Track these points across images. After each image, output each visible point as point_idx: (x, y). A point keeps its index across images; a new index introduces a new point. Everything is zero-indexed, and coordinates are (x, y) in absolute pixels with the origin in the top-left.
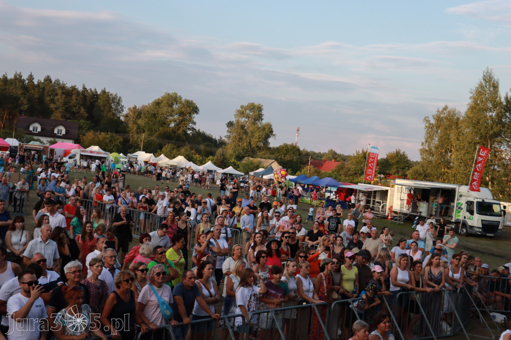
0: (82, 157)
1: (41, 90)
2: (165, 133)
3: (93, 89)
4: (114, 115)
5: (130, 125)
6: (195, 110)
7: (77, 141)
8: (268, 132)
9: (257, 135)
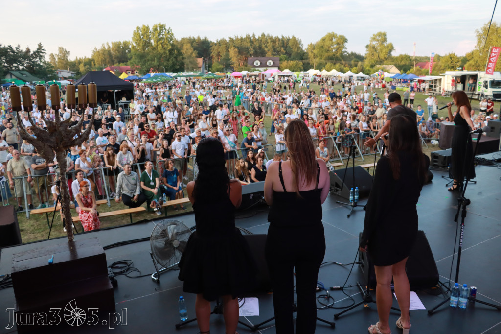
1: (260, 42)
2: (329, 57)
5: (310, 54)
6: (346, 40)
8: (391, 48)
9: (384, 51)
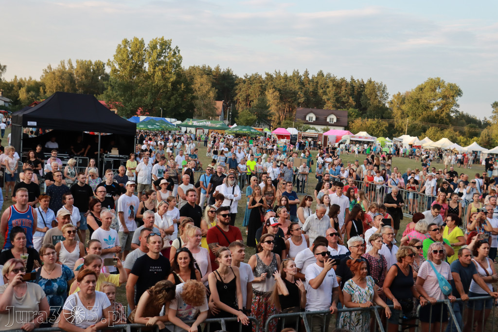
0: (352, 142)
1: (315, 84)
2: (428, 117)
3: (360, 80)
4: (380, 102)
5: (395, 110)
6: (459, 93)
7: (347, 128)
